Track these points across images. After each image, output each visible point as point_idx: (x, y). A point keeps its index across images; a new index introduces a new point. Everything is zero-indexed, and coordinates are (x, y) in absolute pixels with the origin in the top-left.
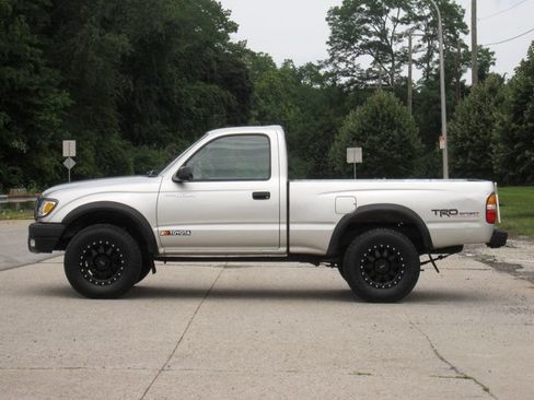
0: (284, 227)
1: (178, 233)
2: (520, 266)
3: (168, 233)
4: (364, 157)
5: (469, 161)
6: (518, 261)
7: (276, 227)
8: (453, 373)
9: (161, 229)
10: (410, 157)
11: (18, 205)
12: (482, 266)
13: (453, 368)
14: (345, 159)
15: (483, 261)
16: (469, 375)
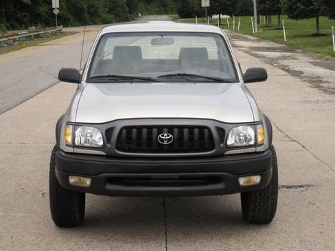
2: (302, 73)
4: (210, 3)
5: (267, 6)
6: (301, 69)
8: (287, 139)
10: (235, 3)
11: (33, 37)
12: (284, 73)
13: (287, 136)
14: (200, 4)
15: (283, 69)
16: (295, 139)
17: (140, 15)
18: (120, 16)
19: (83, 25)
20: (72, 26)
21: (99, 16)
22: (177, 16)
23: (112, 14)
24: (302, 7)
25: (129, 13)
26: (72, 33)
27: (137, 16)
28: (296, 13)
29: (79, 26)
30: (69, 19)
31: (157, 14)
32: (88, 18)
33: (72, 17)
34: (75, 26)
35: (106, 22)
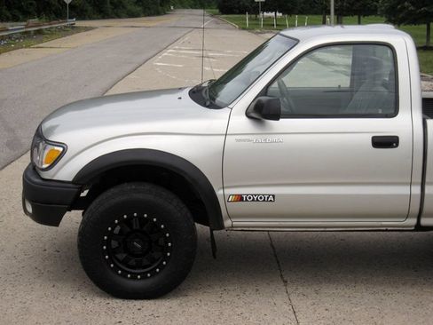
0: (416, 190)
1: (255, 199)
3: (240, 198)
7: (405, 190)
9: (228, 192)
11: (32, 34)
17: (172, 8)
18: (149, 9)
19: (103, 18)
20: (91, 18)
21: (123, 7)
22: (218, 11)
23: (139, 6)
24: (412, 8)
25: (161, 5)
26: (87, 29)
27: (169, 10)
28: (401, 16)
29: (99, 19)
30: (86, 11)
31: (192, 8)
32: (110, 10)
33: (90, 8)
34: (94, 19)
35: (132, 15)
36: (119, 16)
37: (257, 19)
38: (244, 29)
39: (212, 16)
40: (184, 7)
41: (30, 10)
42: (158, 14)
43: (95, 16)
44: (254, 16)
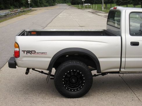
19: (37, 7)
21: (43, 4)
22: (71, 4)
23: (47, 3)
25: (53, 3)
26: (35, 10)
27: (55, 4)
28: (119, 3)
30: (33, 5)
32: (39, 5)
33: (33, 4)
34: (35, 8)
35: (46, 6)
36: (42, 7)
37: (83, 6)
38: (79, 9)
39: (69, 6)
40: (60, 3)
41: (17, 6)
42: (53, 5)
43: (35, 7)
44: (82, 5)
